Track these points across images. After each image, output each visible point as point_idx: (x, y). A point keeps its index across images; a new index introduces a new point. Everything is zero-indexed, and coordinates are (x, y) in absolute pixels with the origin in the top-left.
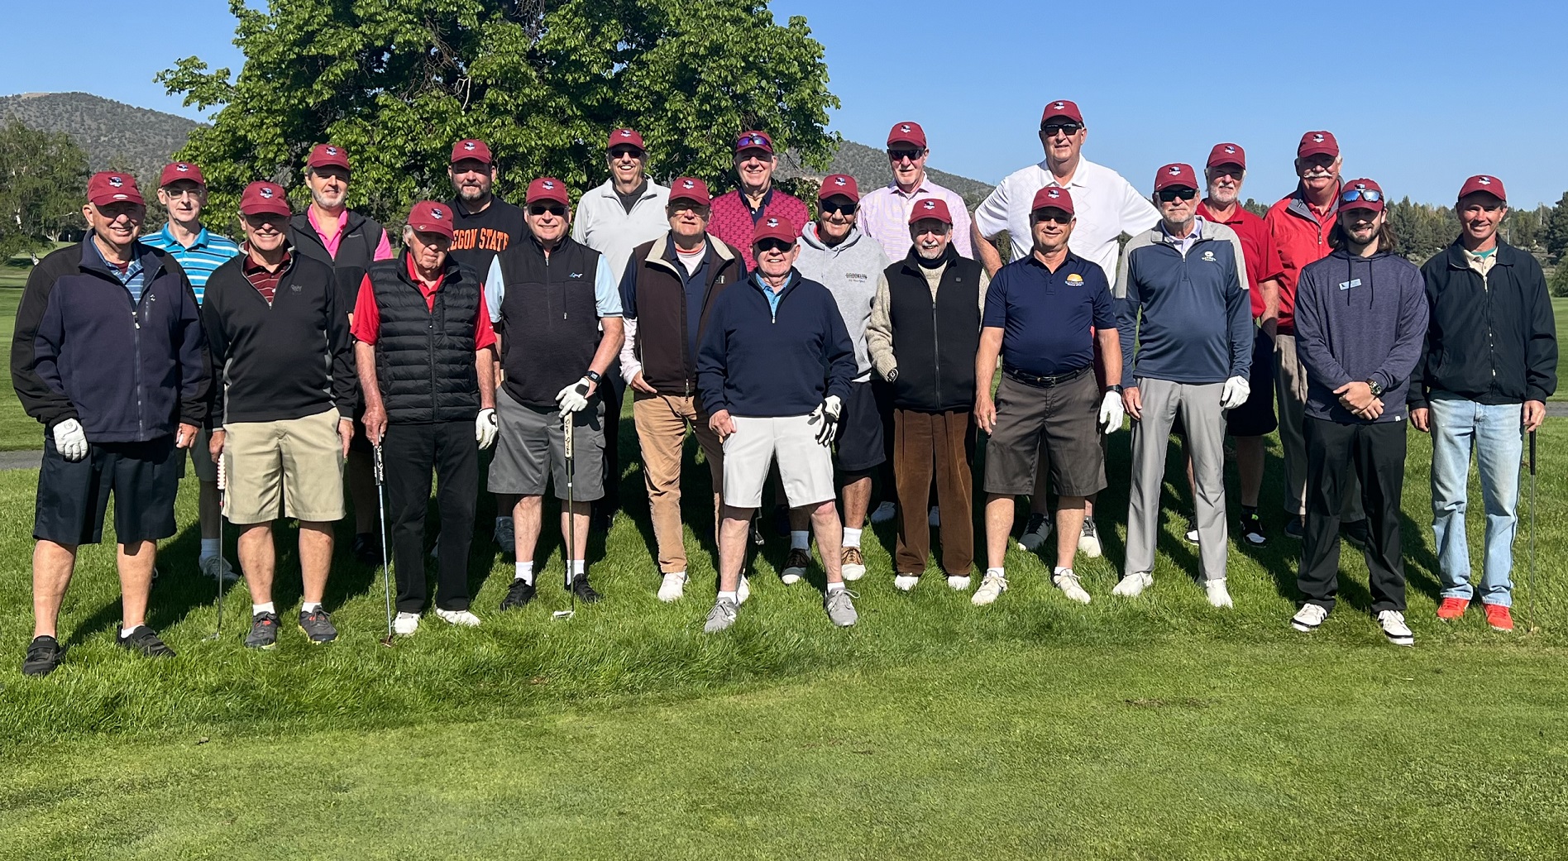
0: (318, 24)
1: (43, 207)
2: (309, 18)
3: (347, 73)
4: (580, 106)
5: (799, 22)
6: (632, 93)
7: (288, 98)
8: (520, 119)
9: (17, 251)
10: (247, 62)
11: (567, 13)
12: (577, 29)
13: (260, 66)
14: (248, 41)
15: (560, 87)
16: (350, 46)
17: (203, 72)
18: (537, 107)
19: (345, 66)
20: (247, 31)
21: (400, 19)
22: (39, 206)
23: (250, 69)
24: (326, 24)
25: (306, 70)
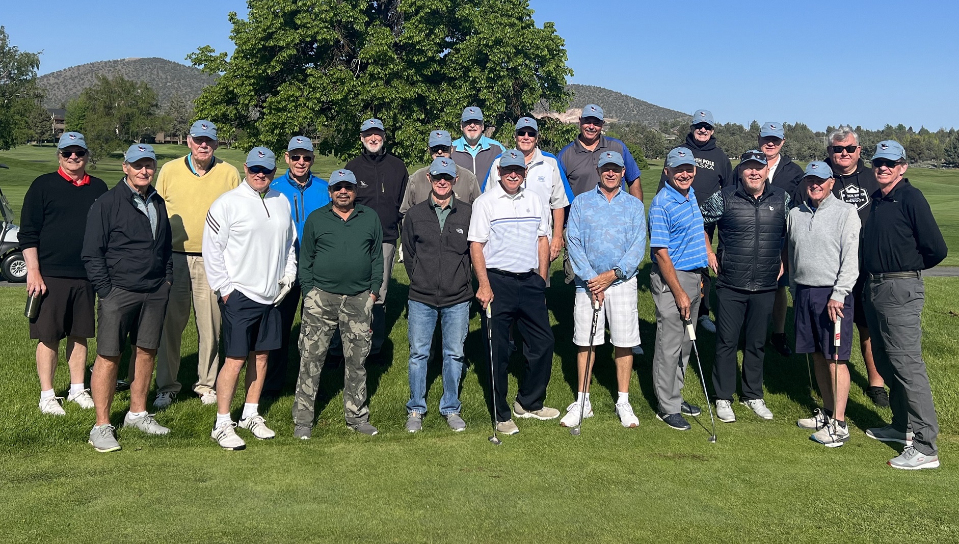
0: (276, 28)
1: (131, 125)
2: (270, 25)
3: (290, 56)
4: (422, 75)
5: (550, 26)
6: (452, 67)
7: (257, 70)
8: (388, 82)
9: (116, 150)
10: (236, 49)
11: (415, 22)
12: (421, 31)
13: (243, 52)
14: (237, 37)
15: (410, 64)
16: (292, 41)
17: (212, 54)
18: (397, 75)
19: (289, 52)
20: (237, 32)
21: (320, 26)
22: (128, 124)
23: (238, 53)
24: (280, 28)
25: (268, 54)
